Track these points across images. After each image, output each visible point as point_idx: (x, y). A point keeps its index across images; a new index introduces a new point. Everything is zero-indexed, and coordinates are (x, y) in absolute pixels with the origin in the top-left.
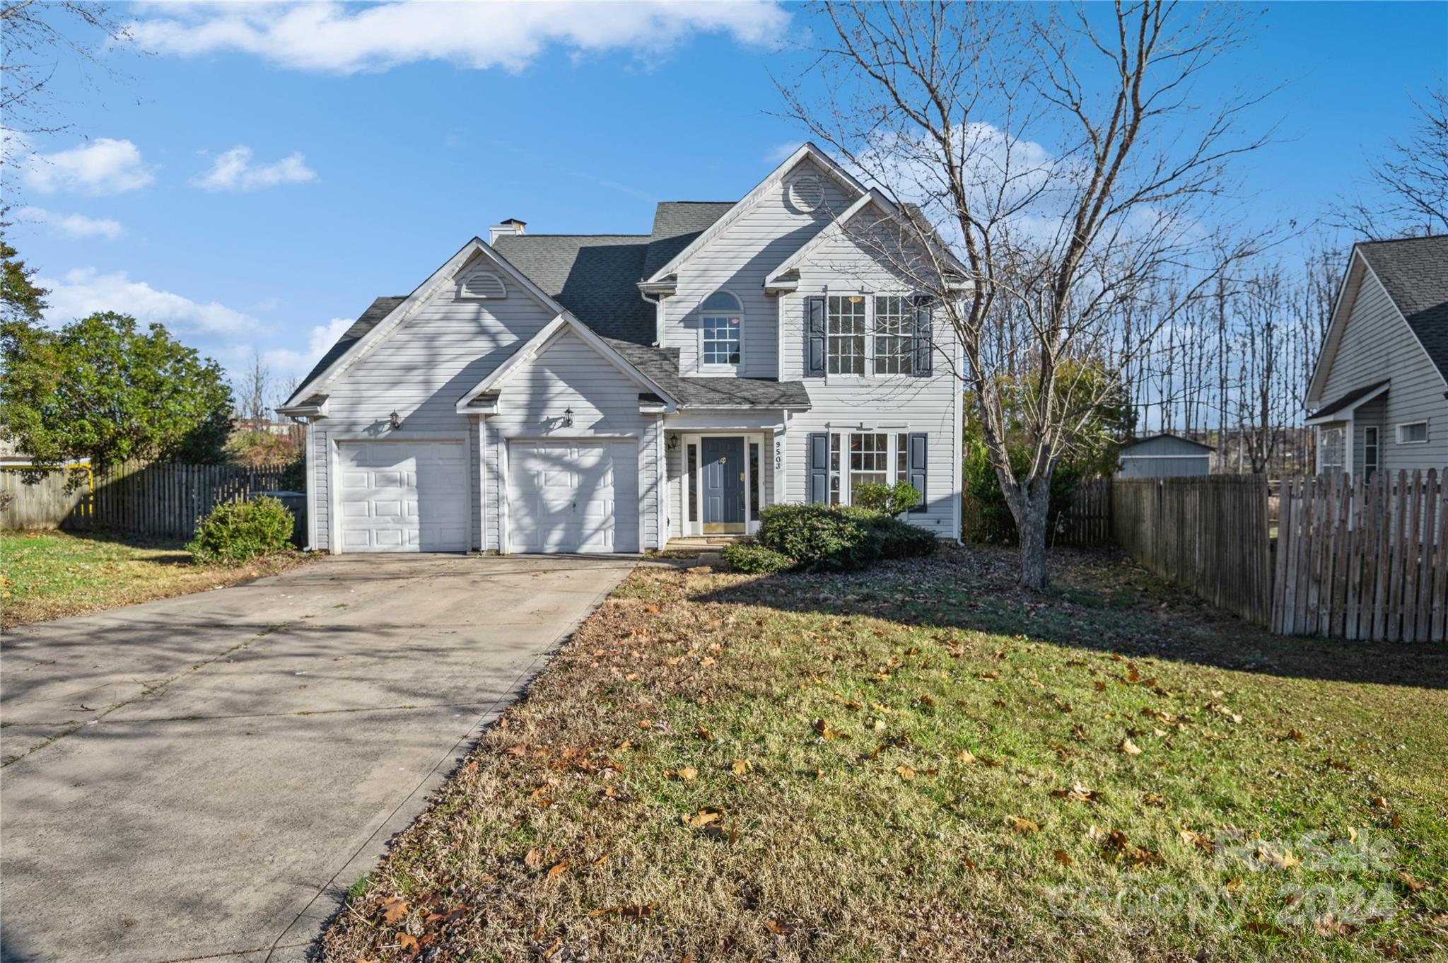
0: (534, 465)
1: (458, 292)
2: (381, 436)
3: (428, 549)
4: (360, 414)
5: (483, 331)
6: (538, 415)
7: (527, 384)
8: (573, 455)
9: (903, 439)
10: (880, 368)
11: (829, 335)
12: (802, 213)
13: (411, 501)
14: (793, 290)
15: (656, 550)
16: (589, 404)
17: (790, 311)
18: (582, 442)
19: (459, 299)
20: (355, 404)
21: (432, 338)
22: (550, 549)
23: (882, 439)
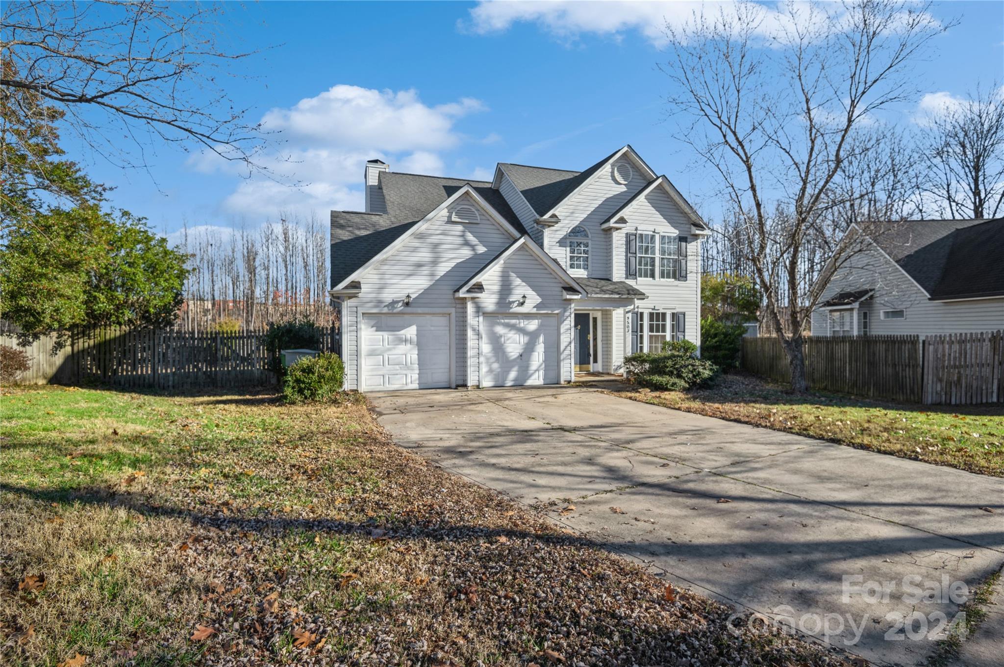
0: (500, 330)
1: (450, 217)
2: (395, 311)
3: (424, 387)
4: (384, 295)
5: (467, 243)
6: (505, 299)
7: (500, 279)
8: (522, 323)
9: (673, 314)
10: (662, 275)
11: (638, 255)
12: (621, 184)
13: (414, 355)
14: (620, 229)
15: (569, 382)
16: (534, 293)
17: (618, 239)
18: (528, 316)
19: (450, 222)
20: (382, 288)
21: (435, 246)
22: (509, 383)
23: (664, 315)
